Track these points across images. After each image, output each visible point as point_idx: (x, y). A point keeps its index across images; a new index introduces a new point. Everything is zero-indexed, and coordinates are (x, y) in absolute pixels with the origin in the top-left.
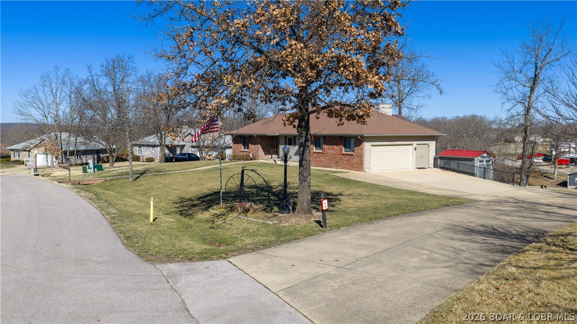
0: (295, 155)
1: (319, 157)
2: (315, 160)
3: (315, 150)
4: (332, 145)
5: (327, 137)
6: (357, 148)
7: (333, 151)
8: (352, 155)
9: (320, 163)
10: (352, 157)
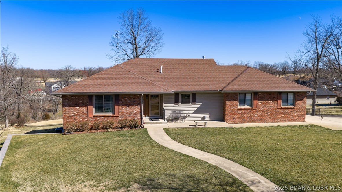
0: (194, 113)
1: (247, 114)
2: (241, 117)
3: (239, 107)
4: (267, 100)
5: (260, 93)
6: (299, 102)
7: (268, 107)
8: (293, 108)
9: (248, 119)
10: (293, 110)
